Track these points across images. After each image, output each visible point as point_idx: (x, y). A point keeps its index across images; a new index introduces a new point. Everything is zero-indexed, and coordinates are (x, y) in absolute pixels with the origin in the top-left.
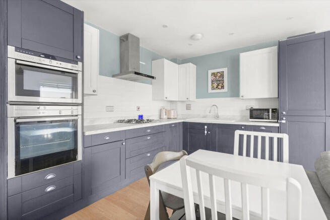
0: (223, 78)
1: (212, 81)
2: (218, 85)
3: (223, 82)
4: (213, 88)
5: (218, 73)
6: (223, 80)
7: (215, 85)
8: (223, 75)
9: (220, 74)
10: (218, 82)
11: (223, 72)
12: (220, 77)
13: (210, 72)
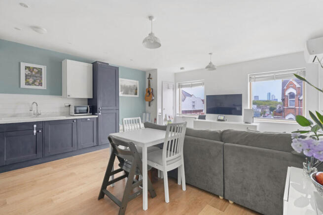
0: (41, 75)
1: (26, 76)
2: (35, 81)
3: (41, 79)
4: (27, 83)
5: (35, 68)
6: (41, 78)
7: (31, 81)
8: (41, 72)
9: (37, 71)
10: (35, 78)
11: (41, 69)
12: (37, 73)
13: (23, 65)
